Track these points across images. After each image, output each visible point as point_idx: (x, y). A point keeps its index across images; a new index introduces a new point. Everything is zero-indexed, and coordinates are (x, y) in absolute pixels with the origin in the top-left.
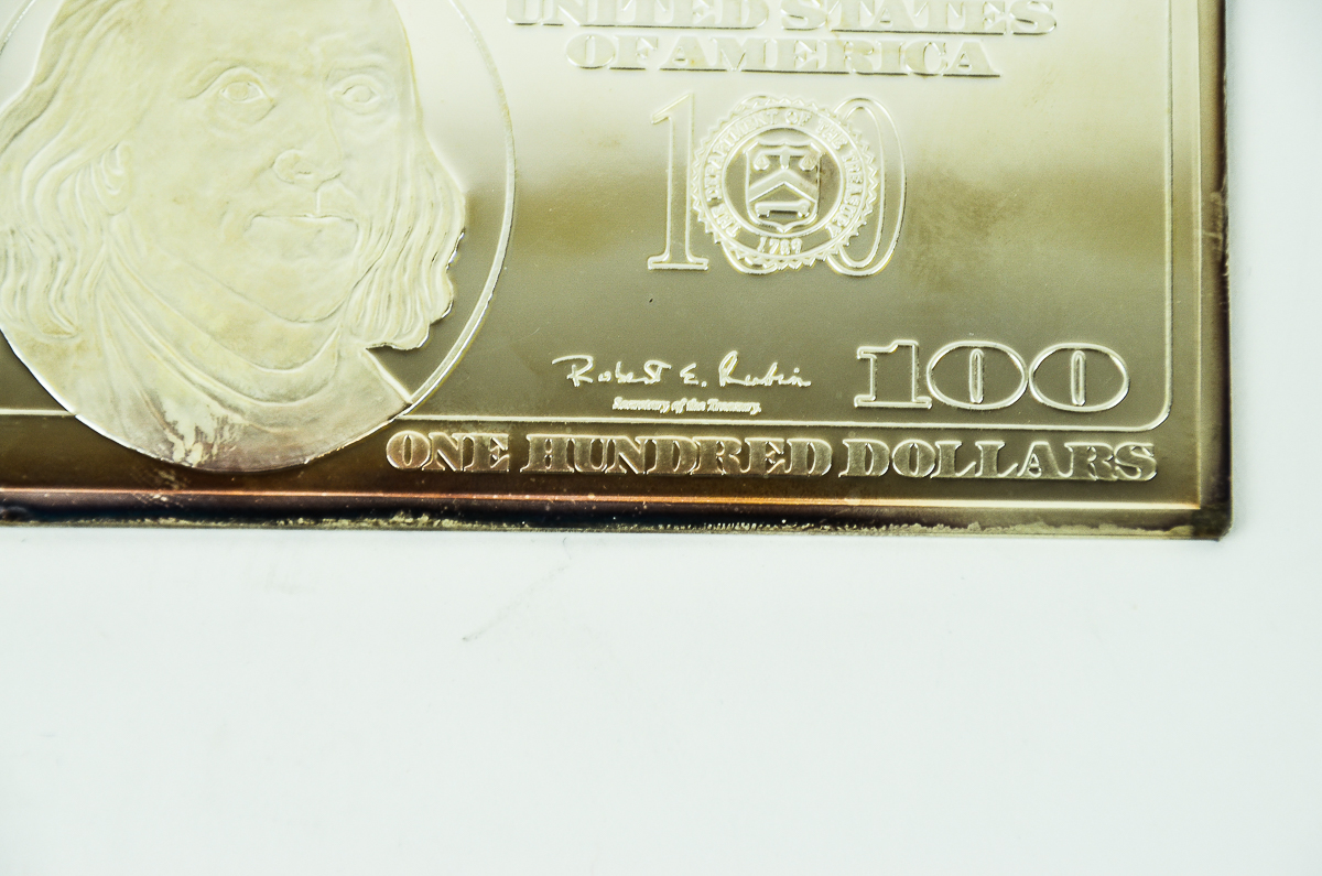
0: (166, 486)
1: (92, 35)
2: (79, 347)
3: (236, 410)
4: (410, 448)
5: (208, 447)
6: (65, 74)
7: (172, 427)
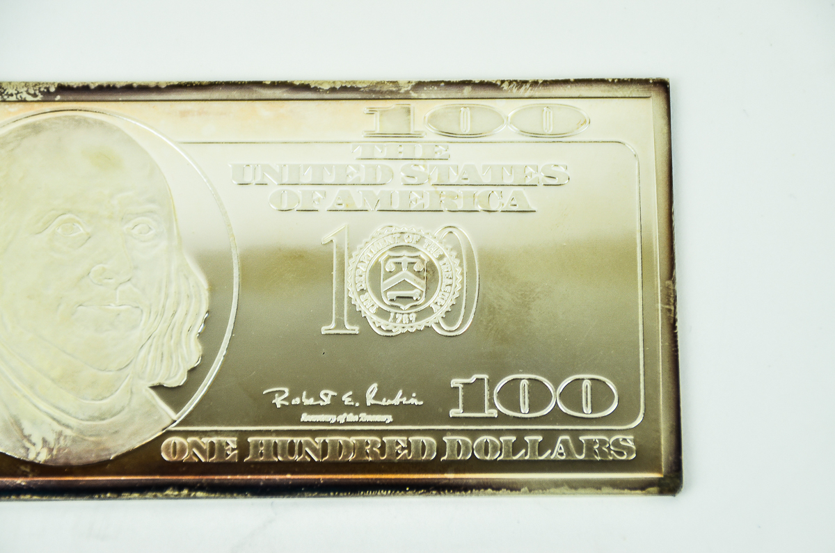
0: (25, 475)
3: (68, 426)
4: (178, 447)
5: (51, 450)
7: (28, 438)
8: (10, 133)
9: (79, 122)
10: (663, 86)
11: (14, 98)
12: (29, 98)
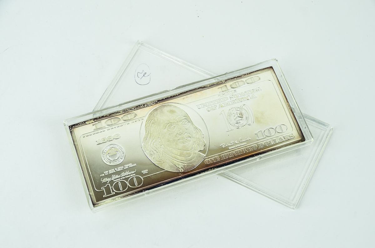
0: (180, 175)
1: (150, 126)
2: (164, 162)
3: (185, 163)
4: (208, 160)
5: (184, 169)
6: (149, 131)
7: (178, 168)
8: (152, 112)
9: (164, 106)
10: (271, 67)
11: (150, 105)
12: (153, 104)
